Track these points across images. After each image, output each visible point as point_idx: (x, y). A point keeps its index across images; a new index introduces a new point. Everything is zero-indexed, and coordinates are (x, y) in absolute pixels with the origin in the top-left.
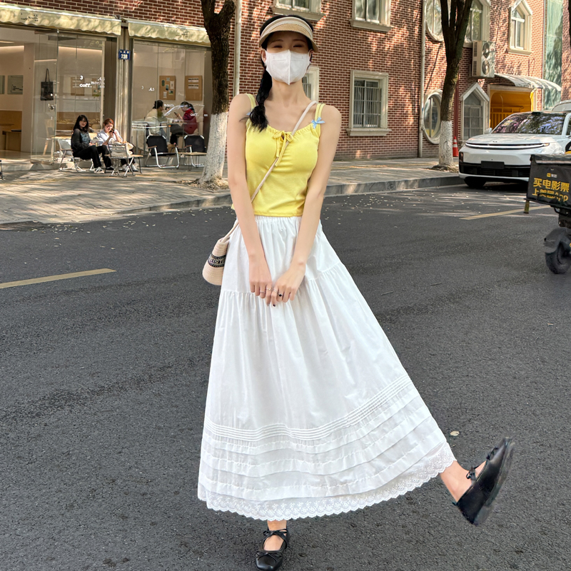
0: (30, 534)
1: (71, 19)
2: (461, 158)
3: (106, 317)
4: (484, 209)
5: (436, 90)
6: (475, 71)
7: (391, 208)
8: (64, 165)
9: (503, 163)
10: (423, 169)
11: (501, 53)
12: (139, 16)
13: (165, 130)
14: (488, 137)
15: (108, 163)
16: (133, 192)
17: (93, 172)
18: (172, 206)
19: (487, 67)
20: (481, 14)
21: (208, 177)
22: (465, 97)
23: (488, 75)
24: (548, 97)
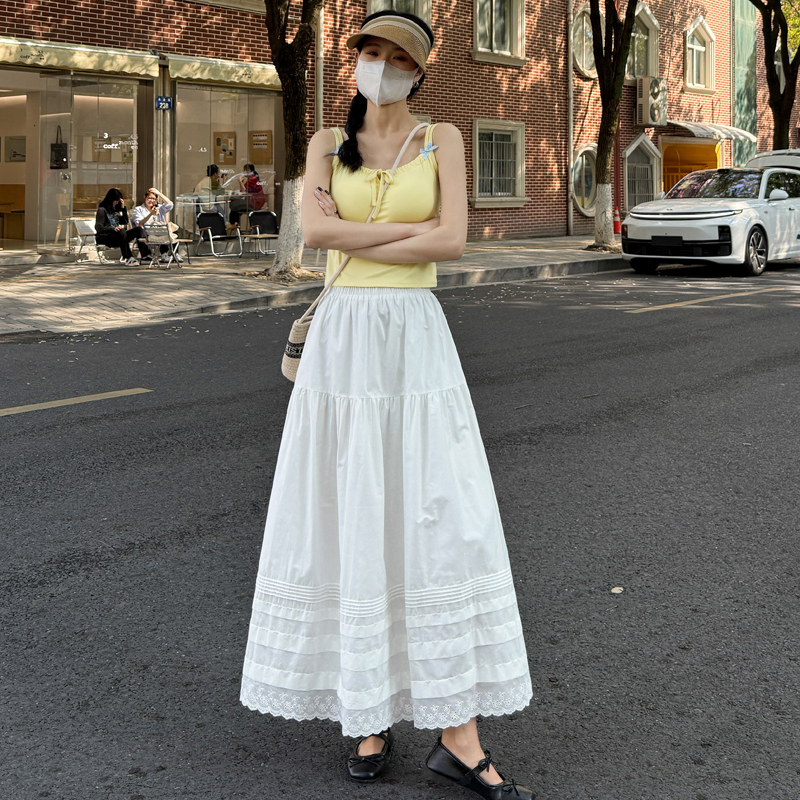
1: (89, 56)
2: (624, 233)
3: (138, 452)
4: (657, 300)
5: (589, 144)
6: (641, 118)
7: (530, 300)
8: (84, 256)
9: (681, 237)
10: (576, 249)
11: (675, 93)
12: (183, 51)
13: (222, 206)
14: (661, 205)
15: (145, 250)
16: (178, 289)
17: (124, 265)
18: (232, 305)
19: (656, 112)
20: (647, 41)
21: (281, 266)
22: (629, 152)
23: (659, 122)
24: (740, 150)
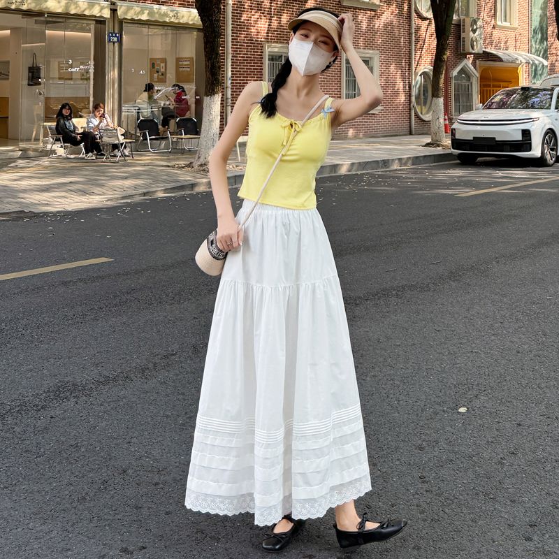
0: (43, 527)
2: (453, 134)
3: (106, 306)
4: (478, 185)
5: (427, 67)
6: (464, 46)
7: (386, 186)
8: (53, 152)
9: (494, 138)
10: (416, 146)
11: (489, 29)
13: (156, 113)
14: (479, 113)
16: (126, 178)
18: (166, 191)
19: (475, 43)
21: (202, 160)
22: (455, 73)
23: (476, 51)
24: (535, 72)
